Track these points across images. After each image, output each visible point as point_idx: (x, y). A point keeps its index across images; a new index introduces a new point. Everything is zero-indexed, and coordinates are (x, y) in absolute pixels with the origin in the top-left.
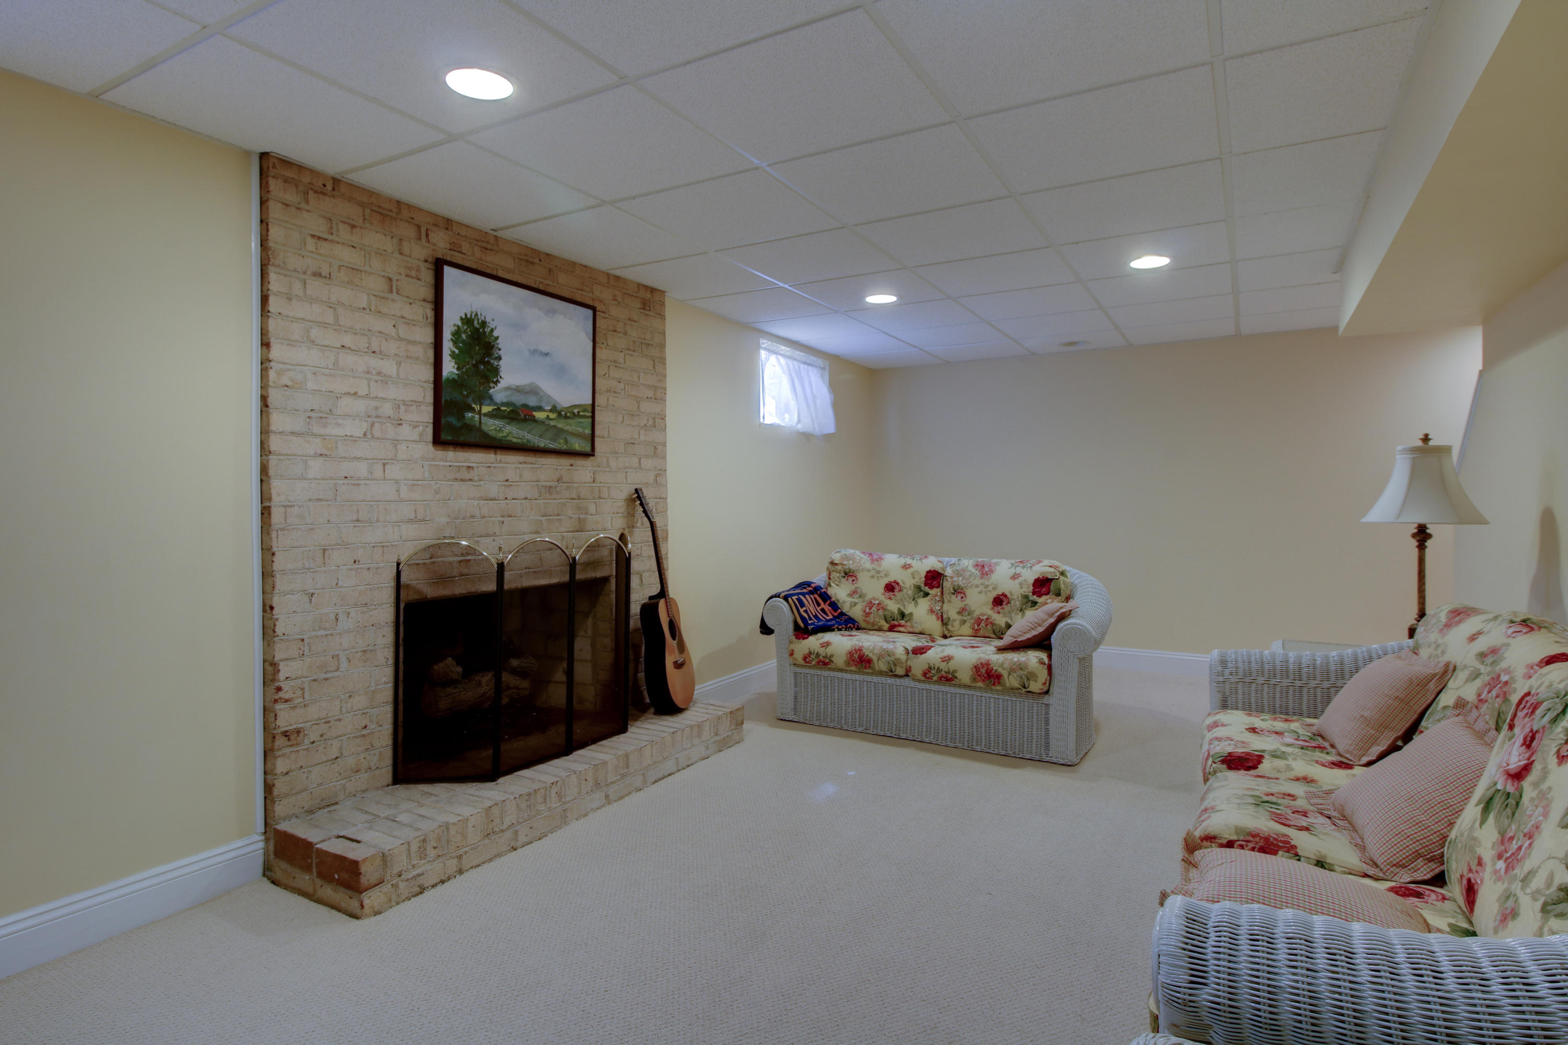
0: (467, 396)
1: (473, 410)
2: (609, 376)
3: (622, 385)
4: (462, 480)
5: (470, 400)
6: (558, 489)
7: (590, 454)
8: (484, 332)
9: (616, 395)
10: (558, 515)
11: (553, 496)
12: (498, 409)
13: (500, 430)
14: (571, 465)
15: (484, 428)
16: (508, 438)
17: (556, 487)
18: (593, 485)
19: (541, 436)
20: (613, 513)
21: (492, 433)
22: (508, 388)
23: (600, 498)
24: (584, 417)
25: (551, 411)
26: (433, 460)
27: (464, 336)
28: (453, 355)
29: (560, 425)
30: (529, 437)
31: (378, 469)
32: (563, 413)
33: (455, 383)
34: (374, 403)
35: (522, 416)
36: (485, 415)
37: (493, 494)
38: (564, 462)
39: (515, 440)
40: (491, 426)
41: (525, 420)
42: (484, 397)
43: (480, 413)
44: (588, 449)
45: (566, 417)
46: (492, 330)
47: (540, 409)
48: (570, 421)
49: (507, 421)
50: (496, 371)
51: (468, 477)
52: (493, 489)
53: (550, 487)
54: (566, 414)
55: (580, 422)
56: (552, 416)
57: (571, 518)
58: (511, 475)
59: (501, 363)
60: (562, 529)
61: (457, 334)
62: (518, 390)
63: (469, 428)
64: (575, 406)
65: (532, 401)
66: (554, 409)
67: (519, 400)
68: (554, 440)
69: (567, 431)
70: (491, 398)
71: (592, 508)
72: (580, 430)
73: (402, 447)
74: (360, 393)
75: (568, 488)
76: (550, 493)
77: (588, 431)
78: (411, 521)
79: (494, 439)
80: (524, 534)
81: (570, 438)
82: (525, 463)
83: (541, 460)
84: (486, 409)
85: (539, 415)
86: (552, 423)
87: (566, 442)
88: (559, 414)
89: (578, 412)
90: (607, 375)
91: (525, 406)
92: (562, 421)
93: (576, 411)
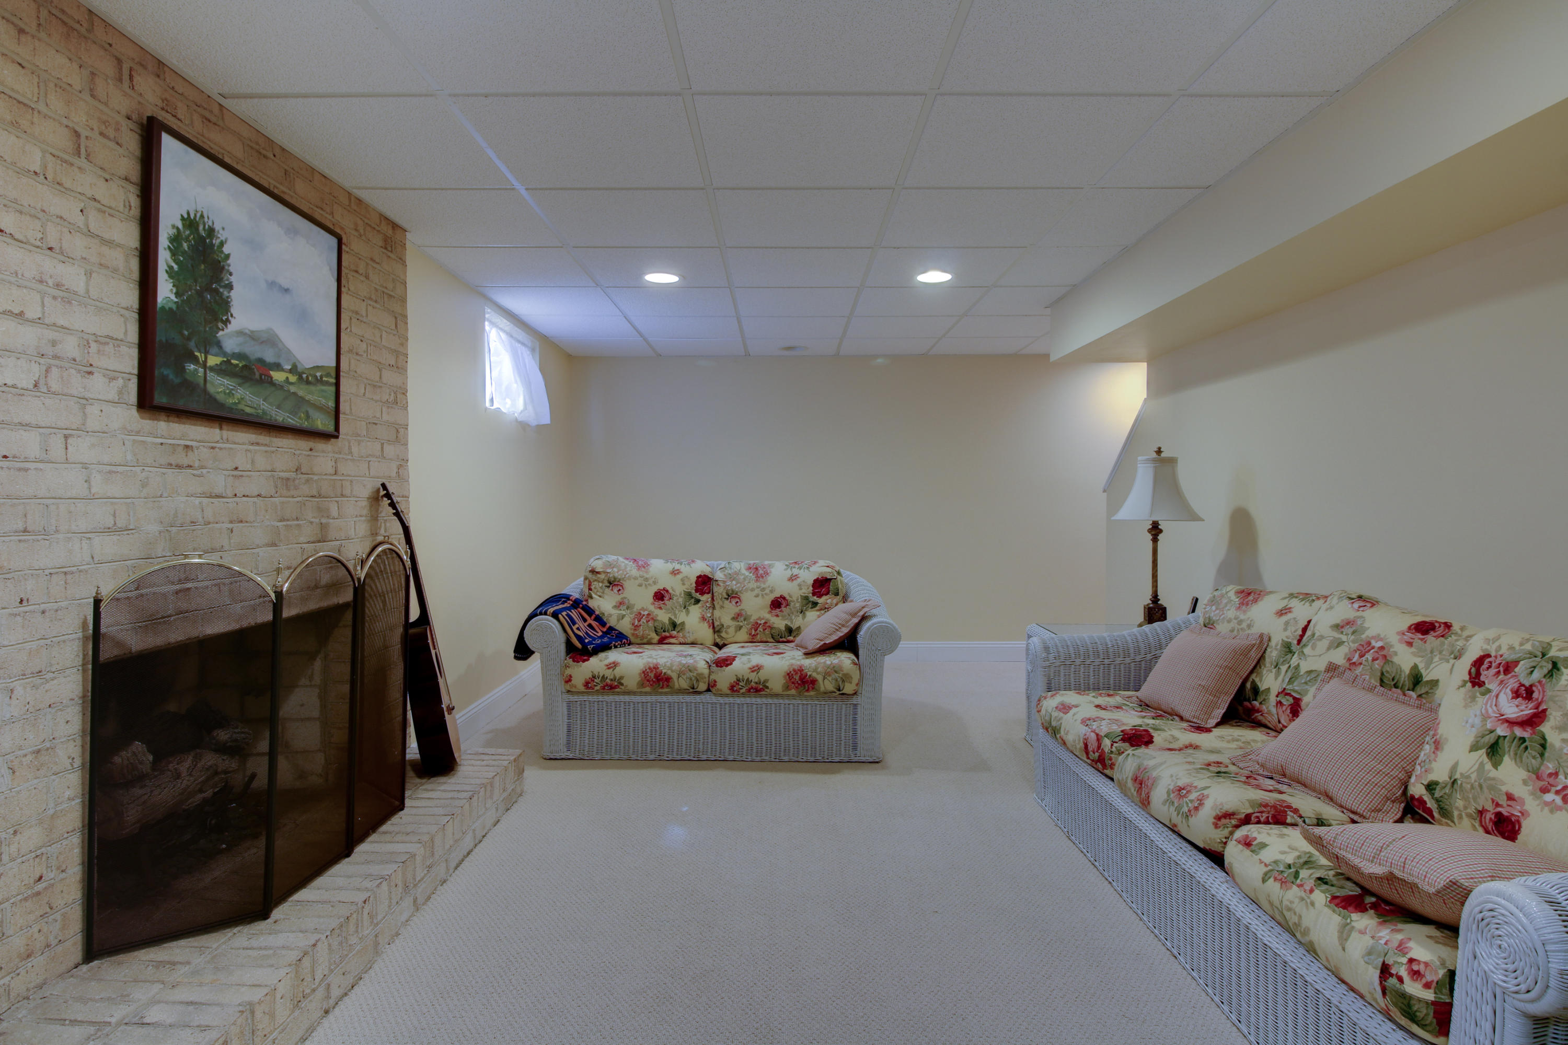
0: (189, 339)
1: (195, 360)
2: (351, 331)
3: (364, 346)
4: (179, 467)
5: (192, 344)
6: (297, 482)
7: (334, 435)
8: (212, 245)
9: (358, 358)
10: (297, 519)
11: (292, 492)
12: (228, 362)
13: (230, 394)
14: (311, 450)
15: (211, 389)
16: (241, 407)
17: (294, 480)
18: (334, 477)
19: (279, 407)
20: (356, 517)
21: (221, 398)
22: (240, 333)
23: (342, 496)
24: (327, 383)
25: (291, 371)
26: (138, 433)
27: (185, 245)
28: (170, 272)
29: (301, 393)
30: (265, 406)
31: (57, 442)
32: (304, 376)
33: (175, 316)
34: (51, 334)
35: (257, 376)
36: (212, 369)
37: (219, 490)
38: (302, 445)
39: (248, 410)
40: (219, 386)
41: (260, 381)
42: (210, 343)
43: (204, 365)
44: (331, 428)
45: (308, 382)
46: (222, 244)
47: (278, 367)
48: (312, 388)
49: (239, 381)
50: (225, 305)
51: (186, 462)
52: (219, 482)
53: (288, 479)
54: (307, 377)
55: (323, 391)
56: (293, 379)
57: (312, 523)
58: (242, 461)
59: (233, 294)
60: (302, 539)
61: (176, 239)
62: (253, 336)
63: (189, 386)
64: (318, 368)
65: (269, 357)
66: (293, 370)
67: (255, 351)
68: (294, 413)
69: (308, 402)
70: (219, 344)
71: (334, 511)
72: (323, 401)
73: (93, 410)
74: (30, 315)
75: (307, 481)
76: (288, 489)
77: (331, 404)
78: (108, 531)
79: (222, 406)
80: (258, 547)
81: (312, 412)
82: (258, 444)
83: (275, 440)
84: (213, 361)
85: (278, 376)
86: (293, 389)
87: (308, 417)
88: (300, 378)
89: (321, 377)
90: (349, 330)
91: (261, 361)
92: (304, 386)
93: (318, 374)
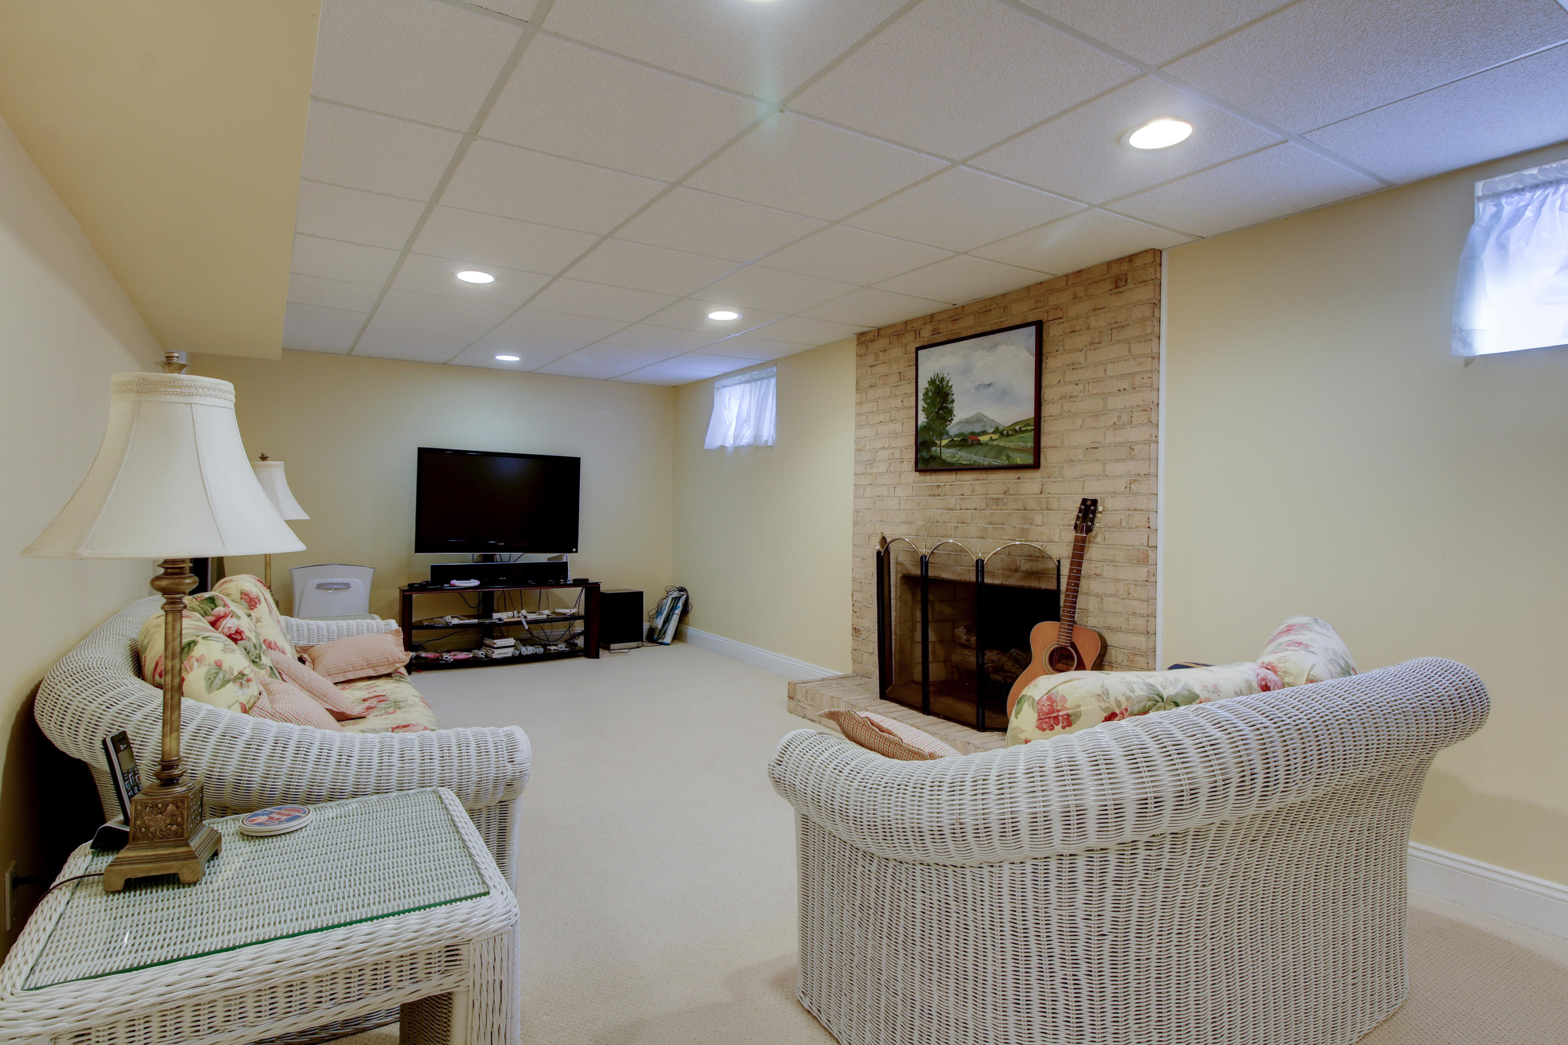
0: (932, 436)
1: (935, 444)
2: (1064, 381)
3: (1081, 387)
4: (933, 496)
5: (934, 438)
6: (1005, 500)
7: (1036, 465)
8: (943, 385)
9: (1073, 399)
10: (1003, 524)
11: (1000, 507)
12: (953, 440)
13: (954, 456)
14: (1019, 478)
15: (943, 456)
16: (960, 462)
17: (1003, 499)
18: (1041, 496)
19: (985, 456)
20: (1064, 525)
21: (949, 460)
22: (960, 422)
23: (1048, 509)
24: (1027, 431)
25: (993, 433)
26: (918, 483)
27: (930, 394)
28: (924, 410)
29: (1002, 444)
30: (976, 458)
31: (892, 490)
32: (1005, 432)
33: (926, 428)
34: (891, 451)
35: (970, 442)
36: (944, 446)
37: (951, 506)
38: (1012, 476)
39: (965, 462)
40: (948, 454)
41: (972, 445)
42: (942, 434)
43: (940, 446)
44: (1030, 460)
45: (1008, 435)
46: (948, 382)
47: (984, 433)
48: (1012, 438)
49: (959, 448)
50: (950, 412)
51: (937, 493)
52: (951, 502)
53: (998, 499)
54: (1007, 432)
55: (1022, 437)
56: (995, 437)
57: (1014, 527)
58: (967, 491)
59: (954, 404)
60: (1005, 537)
61: (926, 394)
62: (967, 422)
63: (933, 458)
64: (1017, 423)
65: (977, 428)
66: (996, 431)
67: (967, 429)
68: (997, 457)
69: (1008, 448)
70: (947, 433)
71: (1038, 519)
72: (1022, 444)
73: (903, 476)
74: (886, 447)
75: (1014, 499)
76: (997, 505)
77: (1030, 444)
78: (905, 523)
79: (950, 464)
80: (973, 538)
81: (1011, 454)
82: (978, 480)
83: (990, 476)
84: (944, 442)
85: (983, 439)
86: (995, 443)
87: (1008, 457)
88: (1002, 434)
89: (1020, 428)
90: (1062, 382)
91: (973, 433)
92: (1005, 439)
93: (1017, 428)
